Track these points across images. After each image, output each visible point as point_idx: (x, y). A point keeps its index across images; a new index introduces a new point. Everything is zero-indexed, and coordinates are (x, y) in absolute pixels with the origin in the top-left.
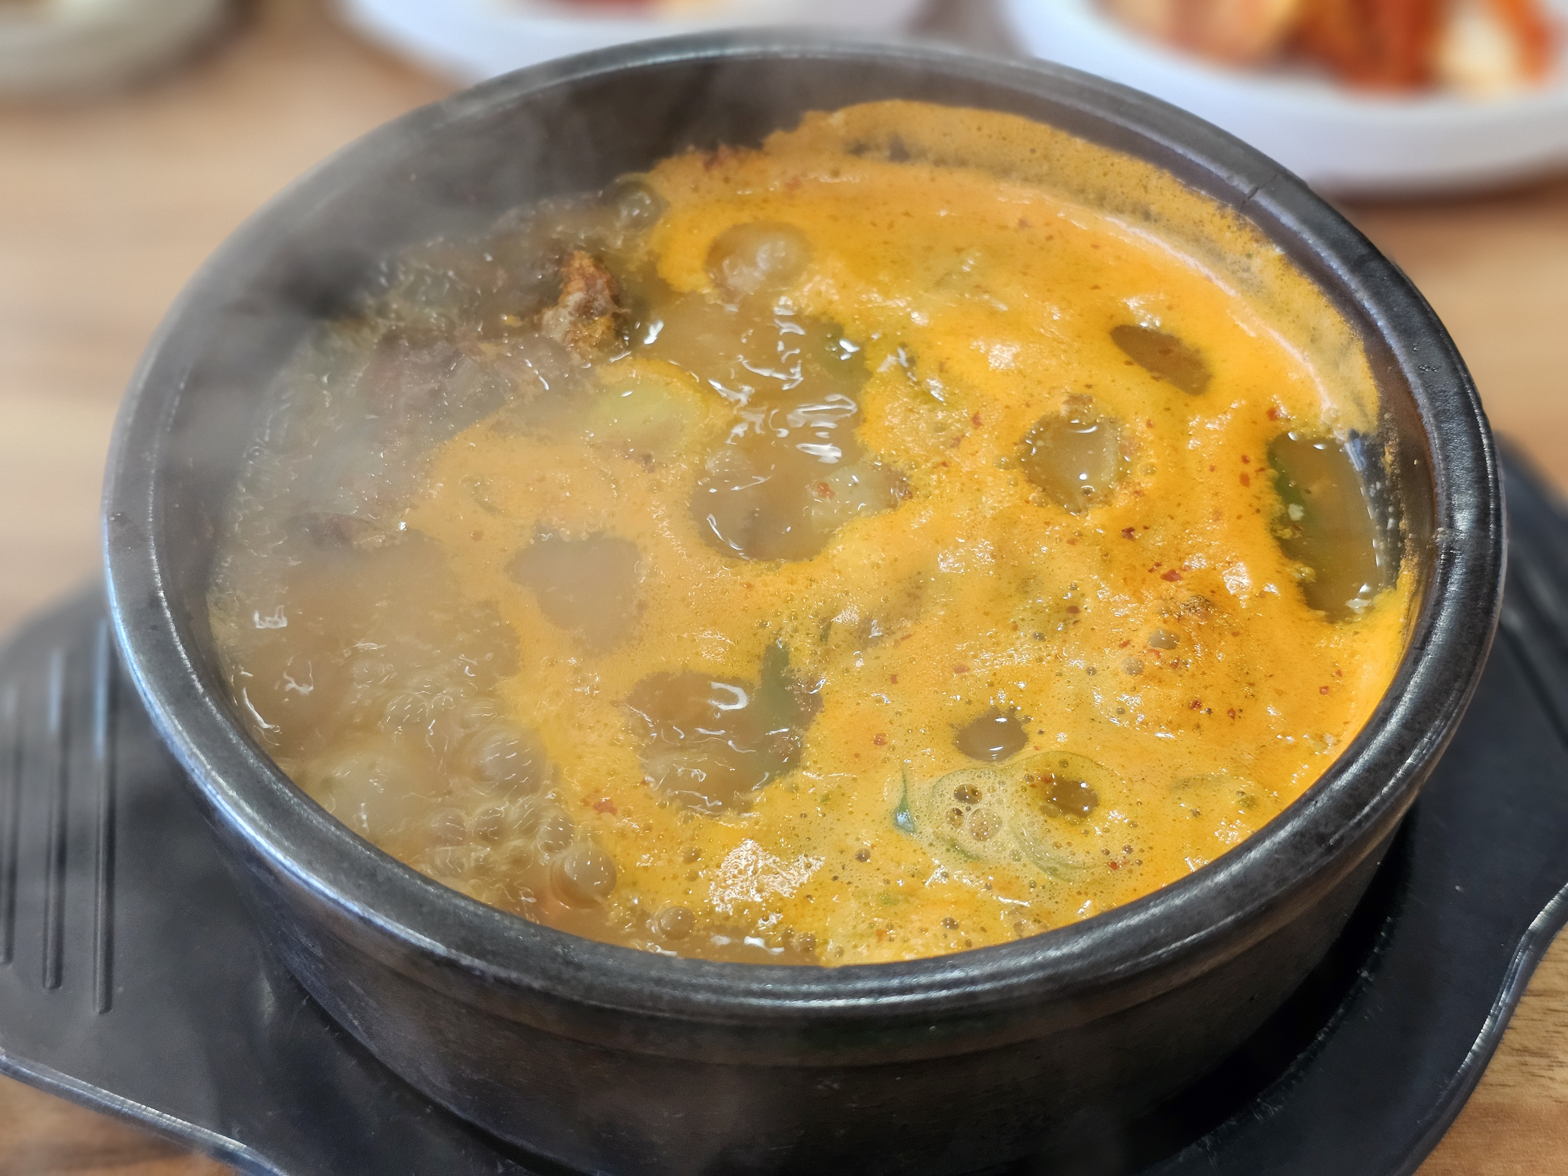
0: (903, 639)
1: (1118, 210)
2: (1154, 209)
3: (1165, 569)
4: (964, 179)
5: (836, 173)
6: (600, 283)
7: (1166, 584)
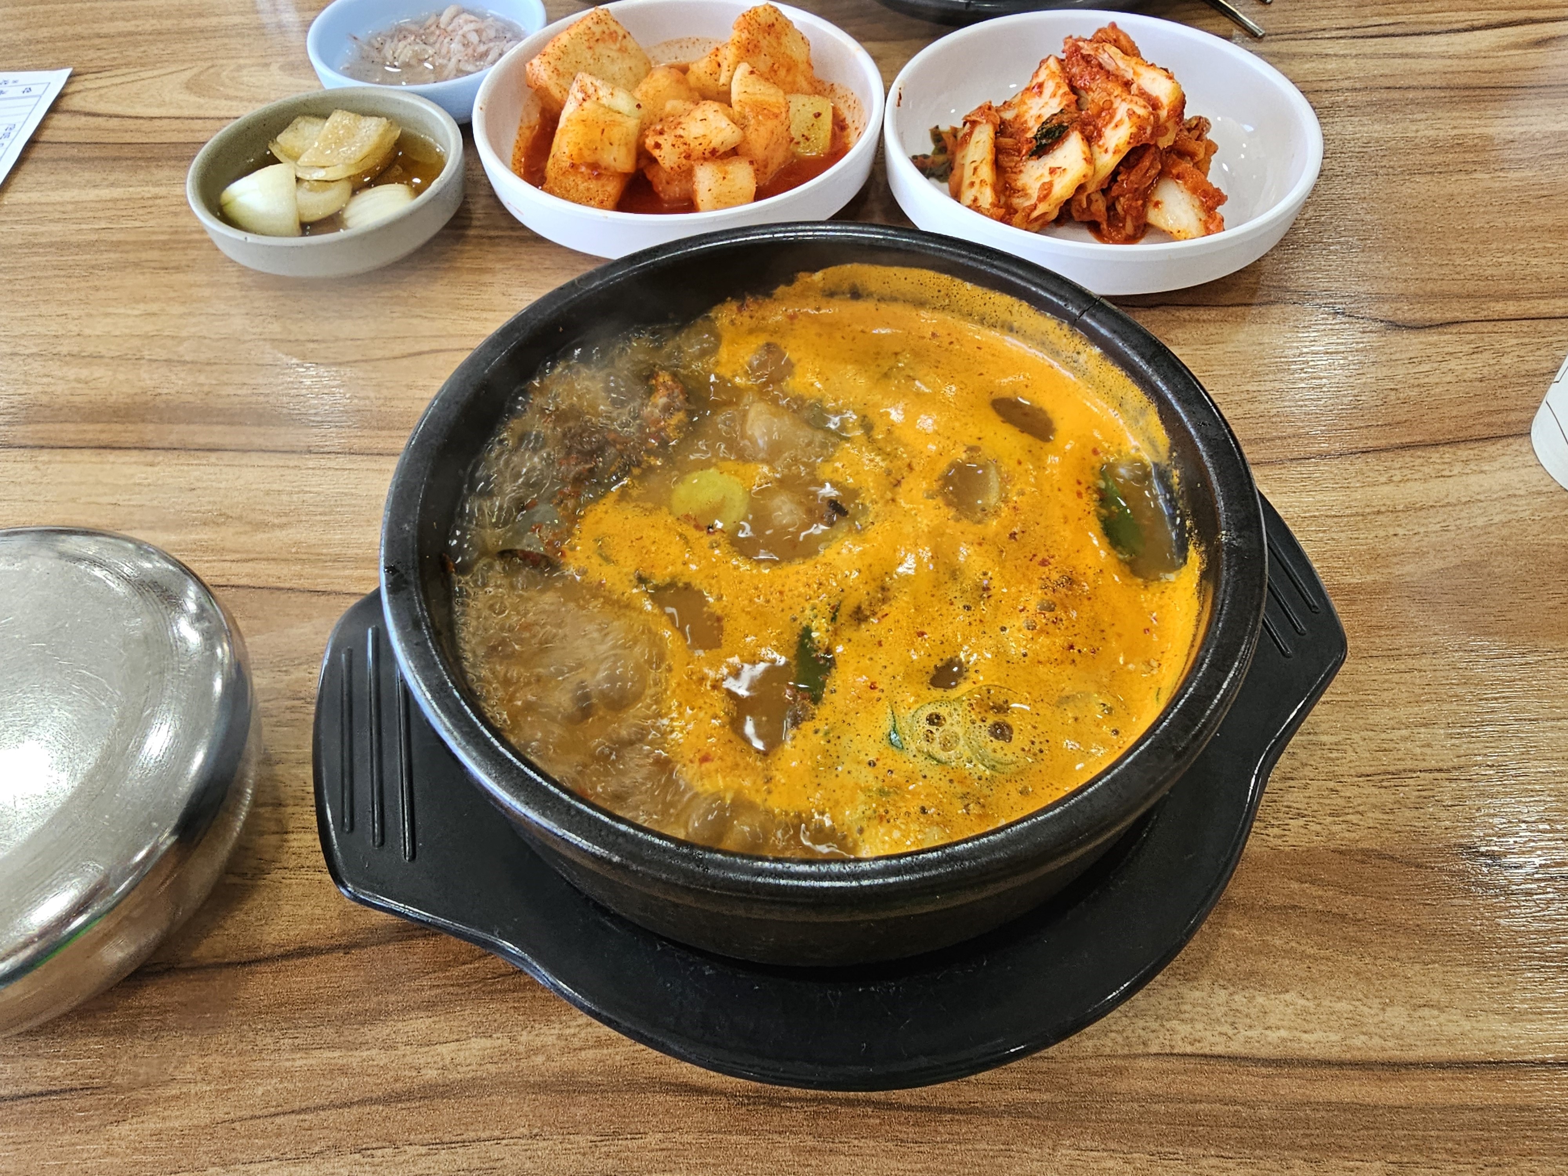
0: (883, 617)
1: (993, 326)
2: (1016, 325)
3: (1039, 558)
4: (898, 309)
5: (818, 309)
6: (677, 391)
7: (1042, 569)
